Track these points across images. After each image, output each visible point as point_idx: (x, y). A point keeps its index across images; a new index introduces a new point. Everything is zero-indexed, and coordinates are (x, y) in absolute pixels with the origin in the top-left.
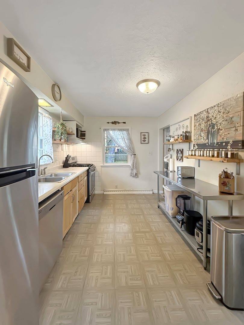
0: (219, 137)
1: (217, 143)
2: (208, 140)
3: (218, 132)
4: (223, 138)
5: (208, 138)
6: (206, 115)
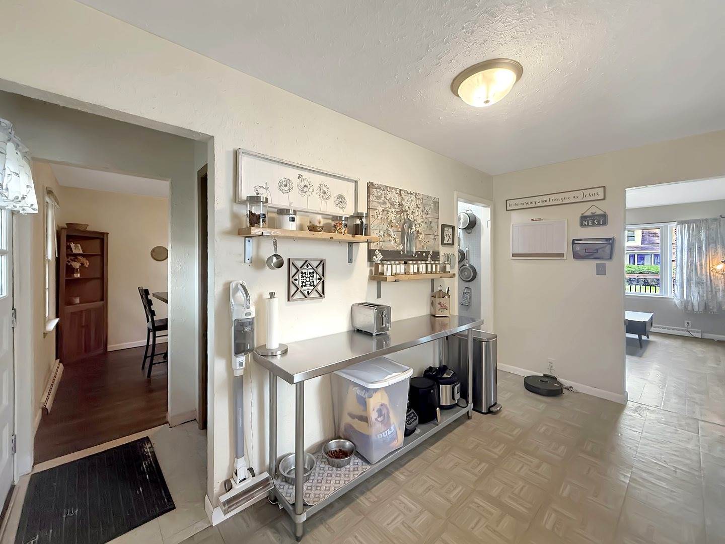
0: (418, 243)
1: (417, 252)
2: (404, 246)
3: (417, 237)
4: (423, 246)
5: (402, 242)
6: (398, 200)
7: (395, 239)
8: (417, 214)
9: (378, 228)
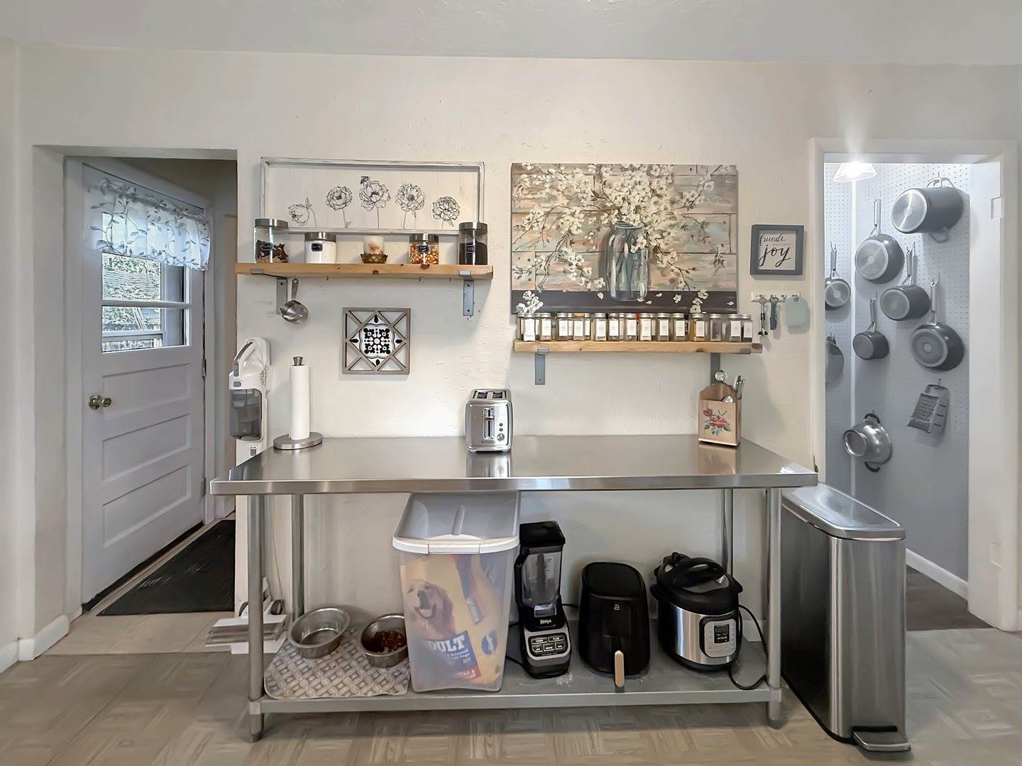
0: (655, 273)
1: (651, 294)
3: (653, 260)
4: (673, 281)
5: (603, 271)
6: (590, 186)
7: (580, 268)
8: (653, 209)
9: (532, 249)
